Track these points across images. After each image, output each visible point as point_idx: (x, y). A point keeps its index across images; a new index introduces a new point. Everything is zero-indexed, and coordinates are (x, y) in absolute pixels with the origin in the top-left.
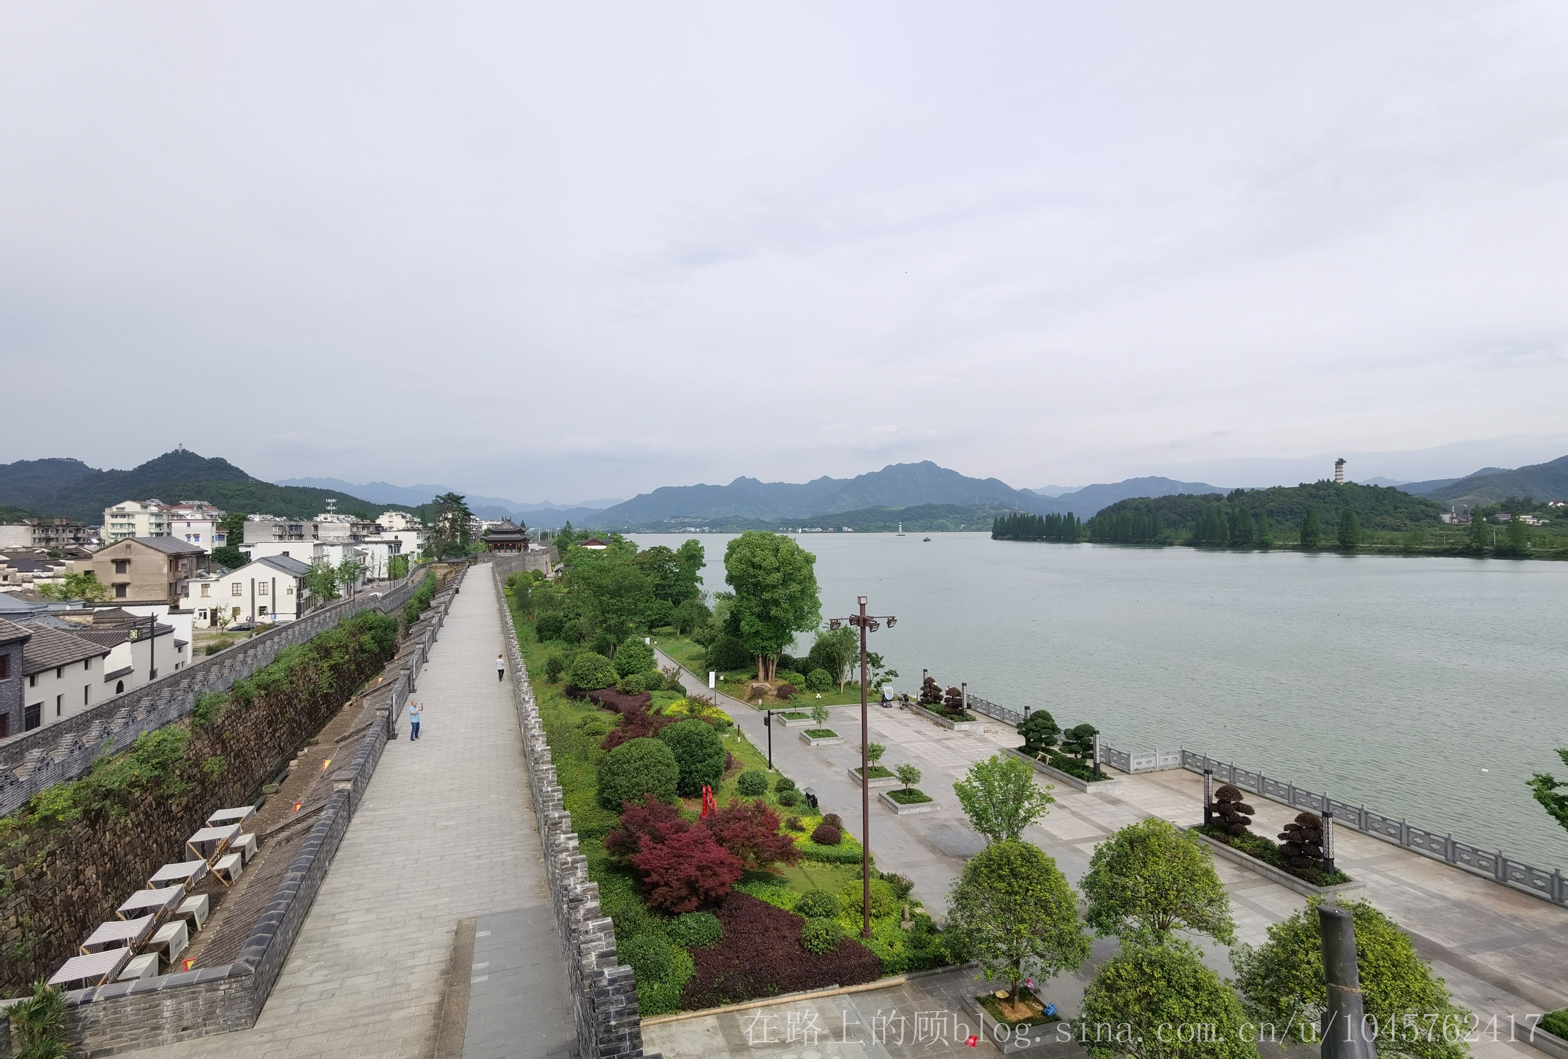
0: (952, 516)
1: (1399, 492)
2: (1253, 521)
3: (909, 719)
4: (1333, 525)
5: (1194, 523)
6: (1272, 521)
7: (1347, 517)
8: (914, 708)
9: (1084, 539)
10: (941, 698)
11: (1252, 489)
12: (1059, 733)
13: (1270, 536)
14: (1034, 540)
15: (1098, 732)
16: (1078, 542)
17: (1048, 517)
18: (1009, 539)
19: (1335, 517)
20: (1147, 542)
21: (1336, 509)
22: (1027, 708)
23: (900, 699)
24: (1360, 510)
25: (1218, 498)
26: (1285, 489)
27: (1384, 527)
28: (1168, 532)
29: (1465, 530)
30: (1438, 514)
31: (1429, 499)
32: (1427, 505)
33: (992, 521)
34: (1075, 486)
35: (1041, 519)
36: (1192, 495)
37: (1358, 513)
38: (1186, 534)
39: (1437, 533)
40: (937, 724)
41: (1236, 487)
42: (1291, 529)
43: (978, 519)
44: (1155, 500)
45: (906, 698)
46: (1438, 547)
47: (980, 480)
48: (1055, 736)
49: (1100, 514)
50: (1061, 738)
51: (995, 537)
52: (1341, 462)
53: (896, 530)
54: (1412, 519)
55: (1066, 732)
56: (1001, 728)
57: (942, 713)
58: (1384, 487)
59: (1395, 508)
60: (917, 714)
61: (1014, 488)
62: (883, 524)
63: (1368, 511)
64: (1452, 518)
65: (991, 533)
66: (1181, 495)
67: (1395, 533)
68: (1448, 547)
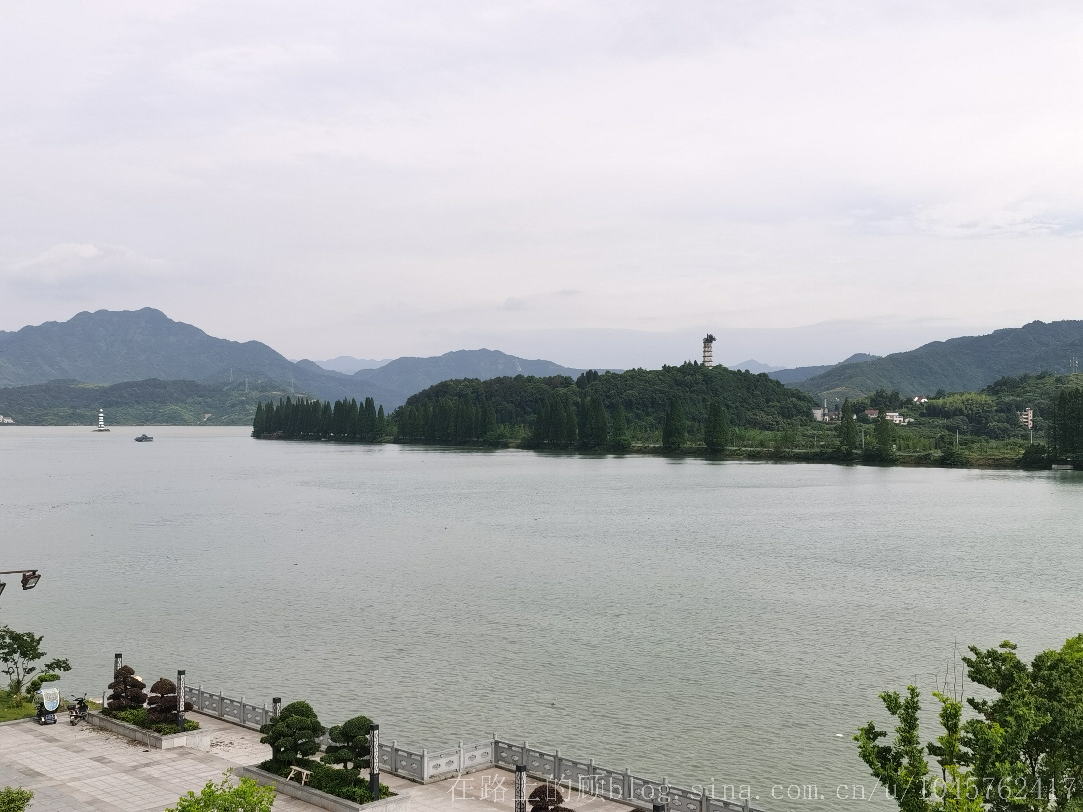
0: (190, 400)
1: (771, 381)
2: (607, 415)
3: (85, 740)
4: (699, 422)
5: (534, 417)
6: (631, 416)
7: (715, 411)
8: (96, 721)
9: (388, 438)
10: (142, 698)
11: (608, 372)
12: (324, 734)
13: (628, 435)
14: (316, 438)
15: (377, 727)
16: (380, 443)
17: (338, 403)
18: (279, 438)
19: (703, 411)
20: (475, 444)
21: (704, 400)
22: (276, 701)
23: (71, 708)
24: (730, 403)
25: (566, 381)
26: (646, 372)
27: (754, 424)
28: (502, 429)
29: (835, 429)
30: (810, 409)
31: (802, 390)
32: (800, 398)
33: (253, 409)
34: (378, 359)
35: (327, 406)
36: (532, 377)
37: (728, 407)
38: (524, 432)
39: (808, 433)
40: (133, 742)
41: (588, 368)
42: (652, 425)
43: (233, 406)
44: (485, 382)
45: (83, 705)
46: (808, 450)
47: (236, 343)
48: (317, 740)
49: (412, 401)
50: (325, 742)
51: (257, 435)
52: (709, 340)
53: (93, 421)
54: (784, 416)
55: (332, 730)
56: (240, 736)
57: (143, 724)
58: (756, 373)
59: (768, 401)
60: (101, 729)
61: (288, 358)
62: (70, 411)
63: (738, 404)
64: (824, 415)
65: (251, 429)
66: (519, 377)
67: (766, 432)
68: (818, 450)
